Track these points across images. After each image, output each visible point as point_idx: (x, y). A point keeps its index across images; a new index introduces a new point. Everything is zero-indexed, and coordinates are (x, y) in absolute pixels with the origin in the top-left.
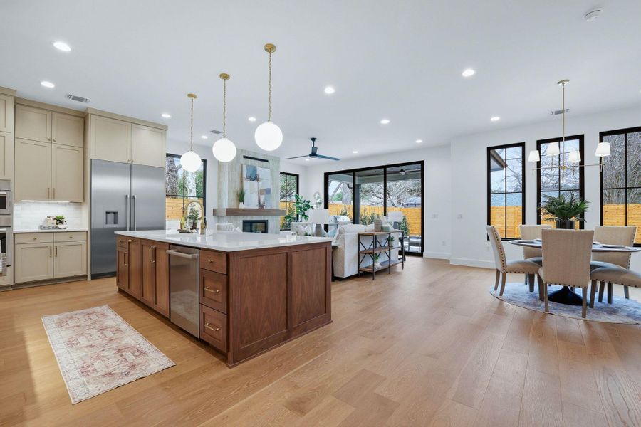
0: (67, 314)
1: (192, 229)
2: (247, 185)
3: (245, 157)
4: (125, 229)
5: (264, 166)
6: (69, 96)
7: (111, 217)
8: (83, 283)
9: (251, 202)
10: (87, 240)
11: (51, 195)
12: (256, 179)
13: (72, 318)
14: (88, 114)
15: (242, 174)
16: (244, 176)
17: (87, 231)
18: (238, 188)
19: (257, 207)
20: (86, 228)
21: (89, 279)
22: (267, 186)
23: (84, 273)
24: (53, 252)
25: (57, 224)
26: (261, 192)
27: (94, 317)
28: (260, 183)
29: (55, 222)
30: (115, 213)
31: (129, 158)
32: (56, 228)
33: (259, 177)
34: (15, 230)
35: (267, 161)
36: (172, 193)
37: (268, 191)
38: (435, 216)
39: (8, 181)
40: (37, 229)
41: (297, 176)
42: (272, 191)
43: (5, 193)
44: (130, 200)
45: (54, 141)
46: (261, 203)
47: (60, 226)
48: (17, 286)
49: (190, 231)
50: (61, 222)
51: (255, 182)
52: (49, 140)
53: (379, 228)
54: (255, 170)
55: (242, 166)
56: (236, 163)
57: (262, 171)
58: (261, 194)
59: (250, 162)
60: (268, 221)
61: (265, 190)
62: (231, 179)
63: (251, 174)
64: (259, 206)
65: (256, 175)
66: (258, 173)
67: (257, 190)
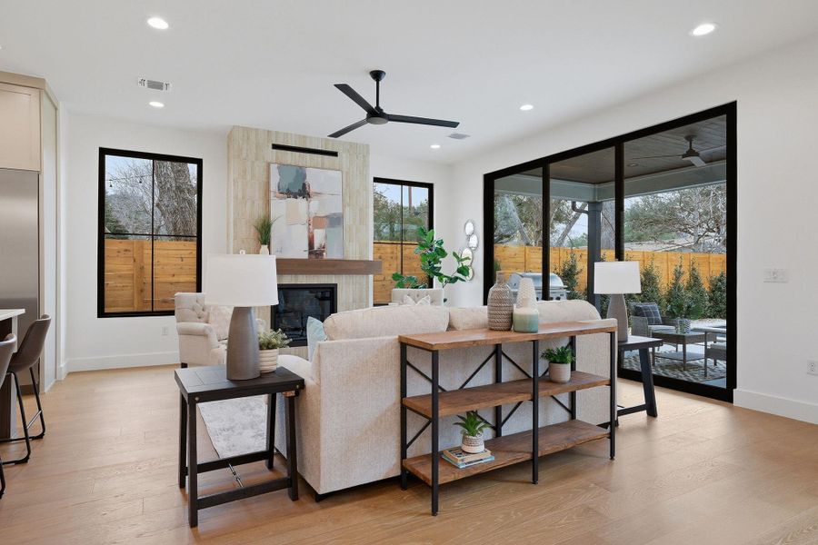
2: (281, 209)
3: (275, 147)
5: (327, 165)
12: (304, 193)
15: (268, 184)
16: (274, 187)
18: (259, 212)
19: (305, 256)
22: (334, 207)
26: (315, 222)
28: (314, 202)
33: (313, 189)
35: (335, 154)
37: (335, 221)
38: (775, 277)
41: (430, 187)
42: (347, 221)
46: (316, 246)
51: (301, 201)
53: (504, 321)
54: (301, 173)
55: (269, 165)
56: (253, 162)
57: (319, 175)
58: (316, 227)
59: (290, 157)
60: (336, 285)
61: (327, 217)
62: (240, 196)
63: (290, 184)
64: (310, 253)
65: (304, 185)
66: (309, 180)
67: (305, 218)
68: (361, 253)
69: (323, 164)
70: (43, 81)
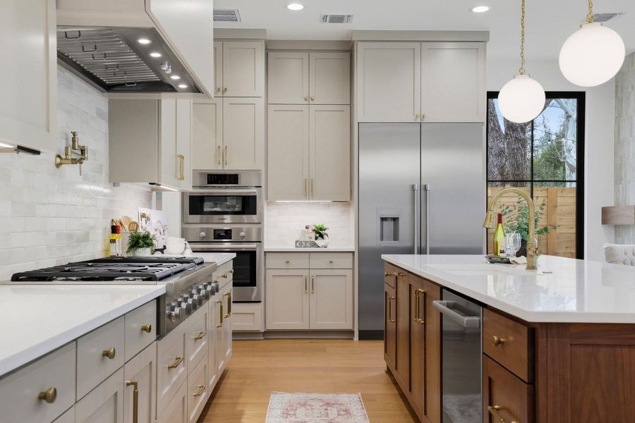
0: (302, 396)
1: (518, 255)
4: (410, 251)
6: (325, 18)
7: (389, 226)
8: (346, 343)
10: (353, 269)
11: (308, 191)
13: (304, 405)
14: (354, 42)
17: (353, 252)
20: (352, 247)
21: (356, 338)
23: (348, 326)
24: (309, 286)
25: (316, 238)
27: (333, 412)
29: (313, 235)
30: (395, 220)
31: (417, 112)
32: (315, 245)
34: (267, 247)
36: (513, 175)
39: (258, 172)
40: (292, 247)
43: (255, 190)
44: (419, 194)
45: (312, 99)
47: (320, 242)
48: (269, 334)
49: (511, 259)
50: (321, 236)
52: (306, 100)
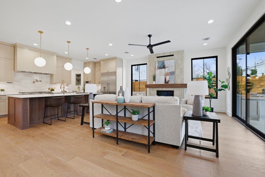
2: (158, 72)
3: (157, 57)
5: (171, 59)
9: (160, 80)
12: (164, 67)
18: (154, 73)
19: (164, 83)
22: (172, 70)
26: (167, 74)
28: (166, 69)
33: (166, 66)
35: (173, 55)
37: (172, 73)
41: (216, 57)
42: (177, 73)
46: (167, 80)
51: (163, 69)
54: (163, 62)
55: (156, 62)
56: (152, 62)
57: (168, 62)
58: (167, 75)
59: (161, 59)
60: (174, 91)
61: (170, 73)
62: (150, 70)
63: (160, 66)
64: (165, 82)
65: (164, 65)
66: (165, 64)
67: (164, 74)
68: (181, 82)
69: (169, 58)
70: (116, 57)
